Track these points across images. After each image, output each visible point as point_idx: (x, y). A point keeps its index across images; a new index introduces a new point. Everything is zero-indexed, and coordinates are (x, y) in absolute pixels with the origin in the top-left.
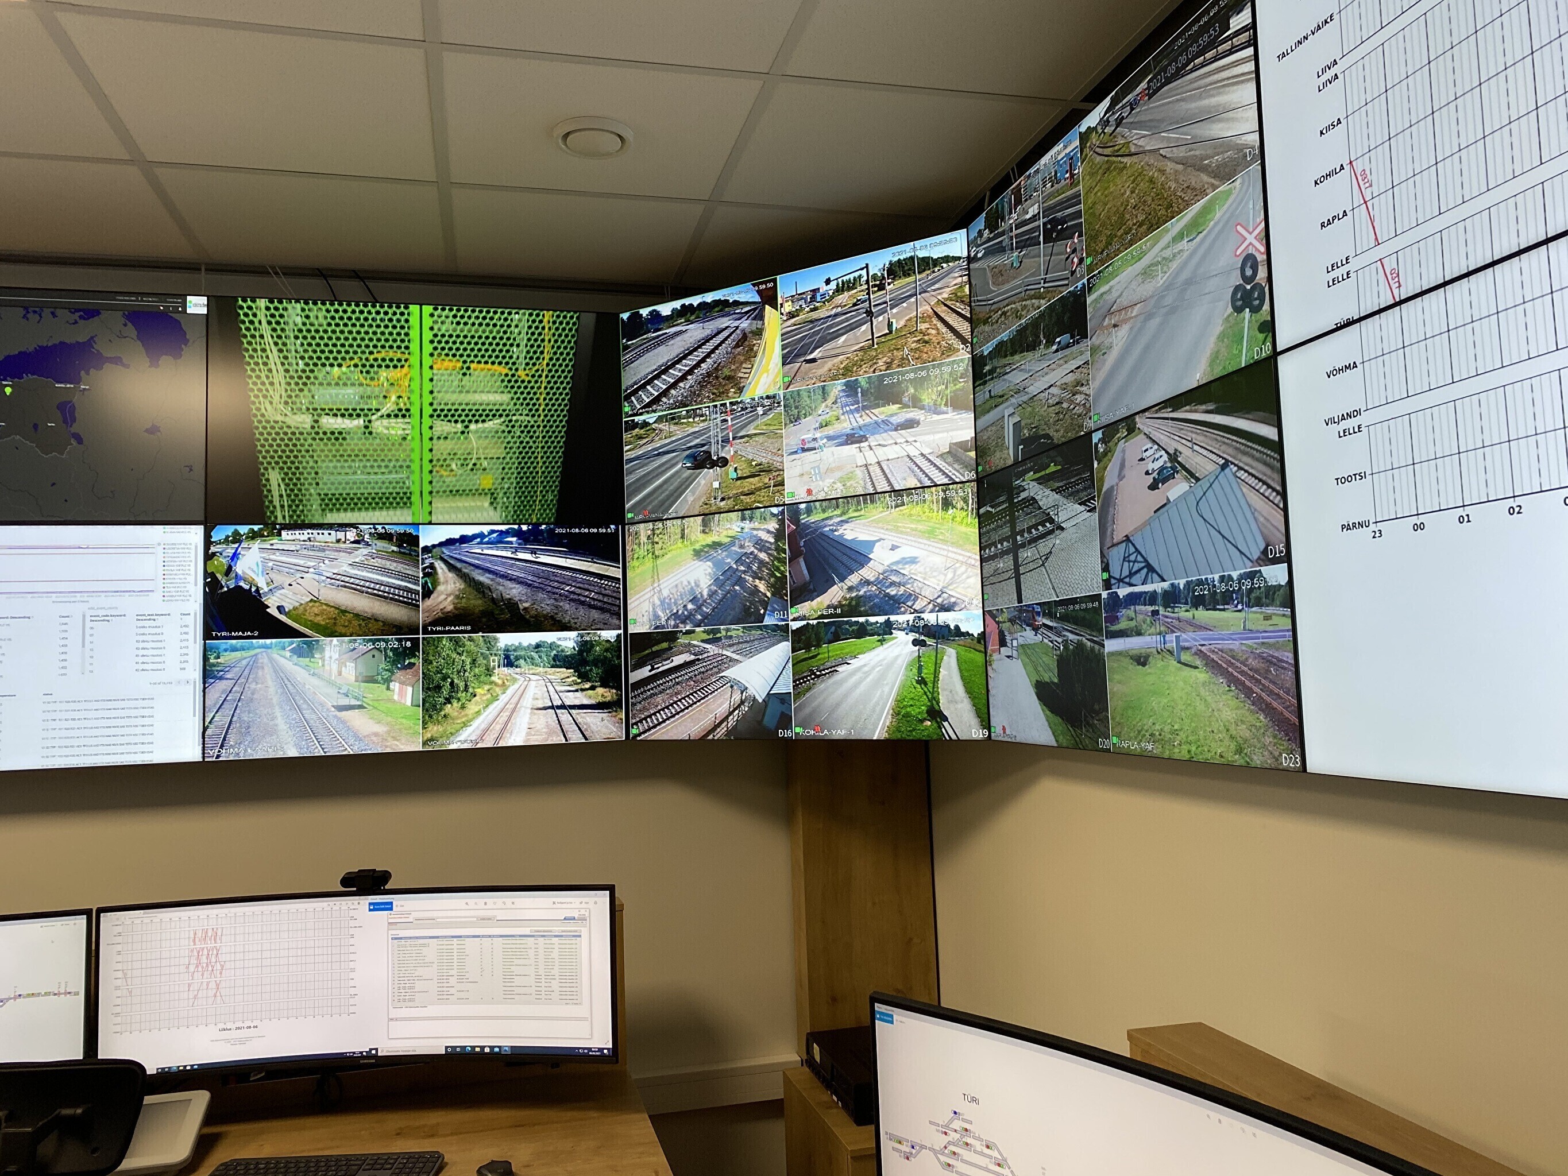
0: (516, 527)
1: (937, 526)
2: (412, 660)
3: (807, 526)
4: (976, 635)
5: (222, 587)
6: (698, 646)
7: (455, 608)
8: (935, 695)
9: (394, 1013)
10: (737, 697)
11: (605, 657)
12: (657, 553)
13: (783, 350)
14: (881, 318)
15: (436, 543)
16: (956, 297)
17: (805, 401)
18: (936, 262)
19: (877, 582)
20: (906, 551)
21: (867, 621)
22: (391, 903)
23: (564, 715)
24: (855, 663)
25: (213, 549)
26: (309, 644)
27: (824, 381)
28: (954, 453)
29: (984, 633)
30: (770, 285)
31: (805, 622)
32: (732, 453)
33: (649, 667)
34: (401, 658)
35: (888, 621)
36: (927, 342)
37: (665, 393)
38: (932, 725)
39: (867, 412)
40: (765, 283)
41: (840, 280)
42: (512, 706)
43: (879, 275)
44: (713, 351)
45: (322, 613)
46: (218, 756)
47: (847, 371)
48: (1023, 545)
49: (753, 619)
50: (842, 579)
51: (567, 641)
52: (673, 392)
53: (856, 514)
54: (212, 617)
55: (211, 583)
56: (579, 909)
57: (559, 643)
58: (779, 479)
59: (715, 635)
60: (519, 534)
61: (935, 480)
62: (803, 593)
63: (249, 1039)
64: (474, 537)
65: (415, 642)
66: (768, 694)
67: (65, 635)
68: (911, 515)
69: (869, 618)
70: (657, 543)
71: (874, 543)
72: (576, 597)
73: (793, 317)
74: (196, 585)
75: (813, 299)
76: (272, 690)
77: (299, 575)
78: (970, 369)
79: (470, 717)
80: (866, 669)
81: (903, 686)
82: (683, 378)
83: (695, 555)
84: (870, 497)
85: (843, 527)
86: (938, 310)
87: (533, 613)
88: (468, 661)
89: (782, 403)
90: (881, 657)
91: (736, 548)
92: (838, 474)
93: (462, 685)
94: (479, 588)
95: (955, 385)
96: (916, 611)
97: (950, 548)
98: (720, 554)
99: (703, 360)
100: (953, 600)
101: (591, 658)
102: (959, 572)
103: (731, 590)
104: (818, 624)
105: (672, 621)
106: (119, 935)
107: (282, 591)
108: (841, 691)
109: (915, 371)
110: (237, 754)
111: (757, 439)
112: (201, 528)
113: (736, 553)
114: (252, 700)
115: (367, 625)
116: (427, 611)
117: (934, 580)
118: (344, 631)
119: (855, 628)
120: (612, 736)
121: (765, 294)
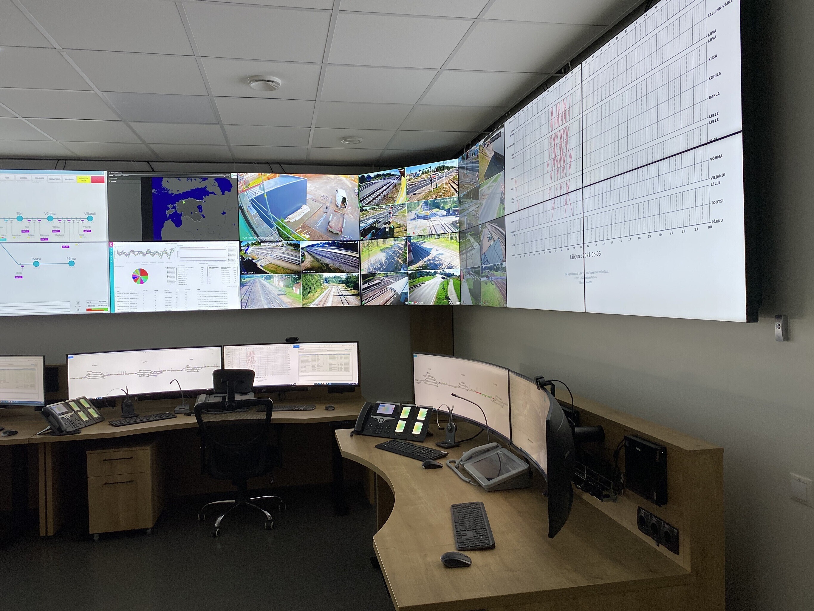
0: (328, 242)
1: (448, 244)
2: (299, 281)
3: (413, 243)
4: (458, 276)
5: (245, 259)
6: (382, 278)
7: (311, 266)
8: (447, 292)
9: (300, 374)
10: (393, 293)
11: (354, 281)
12: (369, 250)
13: (407, 190)
14: (434, 183)
15: (305, 246)
16: (454, 178)
17: (413, 206)
18: (450, 168)
19: (432, 260)
20: (440, 252)
21: (429, 271)
22: (299, 346)
23: (342, 298)
24: (426, 283)
25: (242, 248)
26: (270, 276)
27: (419, 200)
28: (454, 224)
29: (460, 275)
31: (412, 272)
32: (392, 220)
33: (367, 284)
34: (295, 281)
35: (435, 272)
36: (447, 191)
37: (372, 201)
38: (446, 301)
39: (430, 210)
40: (402, 169)
41: (423, 170)
42: (327, 295)
43: (434, 170)
44: (386, 189)
45: (273, 267)
46: (245, 308)
47: (425, 198)
48: (468, 252)
49: (397, 270)
50: (423, 259)
51: (343, 276)
52: (374, 200)
53: (427, 240)
54: (242, 268)
55: (242, 258)
56: (349, 347)
57: (341, 276)
58: (405, 229)
59: (386, 275)
60: (329, 244)
61: (448, 231)
62: (411, 263)
64: (316, 245)
65: (300, 276)
66: (402, 292)
67: (202, 273)
68: (441, 241)
70: (369, 247)
71: (432, 249)
72: (345, 263)
73: (410, 180)
74: (237, 258)
75: (415, 175)
76: (260, 289)
77: (266, 256)
78: (458, 200)
79: (316, 297)
80: (429, 285)
81: (439, 290)
82: (377, 197)
83: (381, 251)
84: (430, 235)
85: (423, 244)
86: (450, 182)
87: (333, 267)
88: (315, 281)
89: (406, 206)
90: (433, 282)
91: (393, 249)
92: (422, 228)
93: (313, 288)
94: (317, 259)
95: (454, 204)
96: (442, 269)
97: (452, 251)
98: (388, 251)
99: (383, 191)
100: (452, 265)
101: (350, 281)
102: (454, 258)
103: (391, 261)
104: (416, 272)
105: (374, 270)
106: (229, 352)
107: (262, 261)
108: (422, 291)
109: (443, 199)
110: (251, 307)
111: (399, 216)
112: (238, 242)
113: (393, 250)
114: (254, 292)
115: (286, 270)
116: (303, 267)
117: (447, 260)
118: (279, 272)
119: (426, 273)
120: (357, 304)
121: (401, 173)
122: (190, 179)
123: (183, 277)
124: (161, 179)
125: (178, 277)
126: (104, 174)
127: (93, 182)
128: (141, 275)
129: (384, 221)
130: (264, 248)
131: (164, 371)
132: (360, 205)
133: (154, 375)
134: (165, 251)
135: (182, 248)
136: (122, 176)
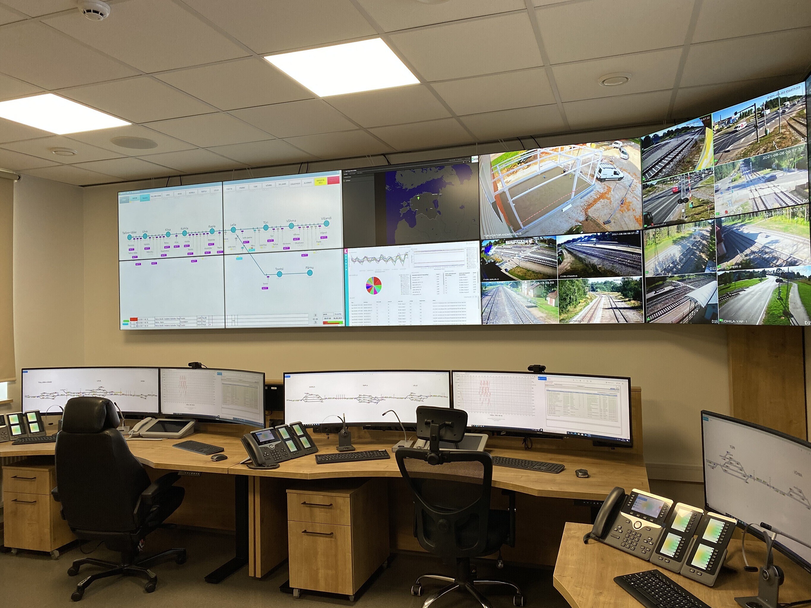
0: (595, 234)
1: (789, 226)
2: (555, 289)
3: (725, 228)
4: (808, 277)
5: (486, 263)
6: (676, 283)
7: (571, 268)
8: (787, 305)
9: (548, 417)
10: (693, 305)
11: (635, 287)
12: (657, 242)
13: (714, 147)
14: (761, 129)
15: (563, 242)
16: (799, 115)
17: (725, 170)
18: (789, 99)
19: (759, 252)
20: (772, 238)
21: (754, 271)
22: (546, 378)
23: (617, 312)
24: (748, 290)
25: (483, 249)
26: (516, 283)
27: (734, 160)
28: (798, 191)
30: (708, 118)
31: (724, 272)
32: (690, 196)
33: (654, 292)
34: (550, 288)
35: (764, 271)
36: (784, 138)
37: (660, 171)
38: (785, 319)
39: (755, 173)
40: (706, 117)
41: (742, 112)
42: (595, 307)
43: (761, 108)
44: (682, 150)
45: (521, 271)
46: (487, 323)
47: (745, 155)
50: (742, 252)
51: (618, 281)
52: (664, 170)
53: (749, 221)
54: (483, 274)
55: (482, 261)
56: (616, 386)
57: (614, 282)
58: (712, 206)
59: (683, 277)
60: (596, 237)
61: (788, 204)
62: (723, 259)
63: (500, 419)
64: (578, 239)
65: (556, 282)
66: (707, 304)
67: (438, 280)
68: (776, 221)
69: (754, 269)
70: (657, 238)
71: (757, 235)
72: (620, 262)
73: (719, 132)
74: (478, 262)
75: (729, 122)
76: (504, 300)
77: (512, 257)
78: (806, 149)
79: (578, 311)
80: (753, 293)
81: (771, 301)
82: (668, 163)
83: (673, 243)
85: (743, 228)
86: (790, 122)
87: (603, 269)
88: (577, 289)
89: (714, 172)
90: (760, 288)
92: (741, 203)
93: (574, 298)
94: (580, 259)
95: (799, 158)
96: (778, 266)
97: (795, 236)
98: (685, 242)
99: (677, 155)
100: (796, 260)
101: (628, 288)
102: (799, 246)
103: (690, 258)
104: (730, 272)
105: (663, 272)
106: (458, 379)
107: (506, 264)
108: (742, 302)
109: (778, 152)
110: (493, 323)
111: (702, 189)
112: (478, 242)
113: (692, 241)
114: (497, 303)
115: (537, 275)
116: (560, 269)
117: (786, 251)
118: (529, 278)
119: (748, 274)
120: (638, 321)
121: (705, 122)
122: (425, 169)
123: (417, 286)
124: (394, 173)
125: (412, 286)
126: (339, 174)
127: (328, 184)
128: (375, 284)
129: (678, 198)
130: (510, 247)
131: (385, 397)
132: (644, 179)
133: (375, 401)
134: (398, 256)
135: (416, 252)
136: (356, 174)
